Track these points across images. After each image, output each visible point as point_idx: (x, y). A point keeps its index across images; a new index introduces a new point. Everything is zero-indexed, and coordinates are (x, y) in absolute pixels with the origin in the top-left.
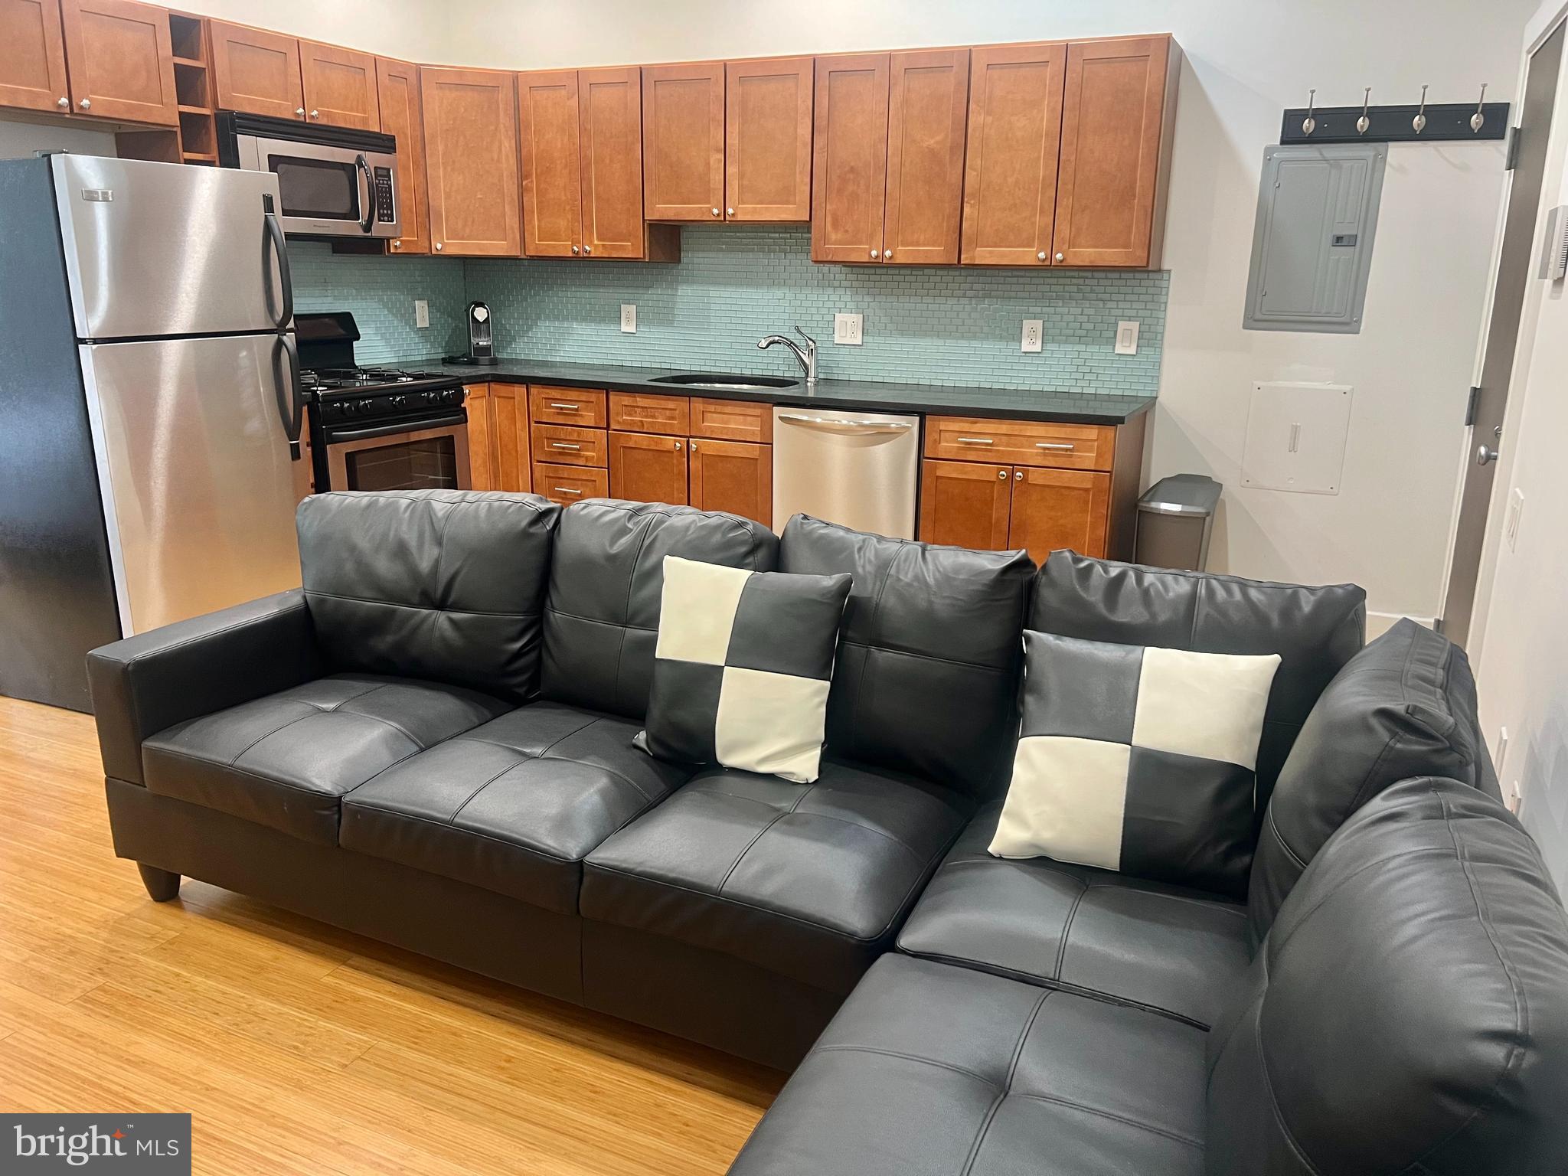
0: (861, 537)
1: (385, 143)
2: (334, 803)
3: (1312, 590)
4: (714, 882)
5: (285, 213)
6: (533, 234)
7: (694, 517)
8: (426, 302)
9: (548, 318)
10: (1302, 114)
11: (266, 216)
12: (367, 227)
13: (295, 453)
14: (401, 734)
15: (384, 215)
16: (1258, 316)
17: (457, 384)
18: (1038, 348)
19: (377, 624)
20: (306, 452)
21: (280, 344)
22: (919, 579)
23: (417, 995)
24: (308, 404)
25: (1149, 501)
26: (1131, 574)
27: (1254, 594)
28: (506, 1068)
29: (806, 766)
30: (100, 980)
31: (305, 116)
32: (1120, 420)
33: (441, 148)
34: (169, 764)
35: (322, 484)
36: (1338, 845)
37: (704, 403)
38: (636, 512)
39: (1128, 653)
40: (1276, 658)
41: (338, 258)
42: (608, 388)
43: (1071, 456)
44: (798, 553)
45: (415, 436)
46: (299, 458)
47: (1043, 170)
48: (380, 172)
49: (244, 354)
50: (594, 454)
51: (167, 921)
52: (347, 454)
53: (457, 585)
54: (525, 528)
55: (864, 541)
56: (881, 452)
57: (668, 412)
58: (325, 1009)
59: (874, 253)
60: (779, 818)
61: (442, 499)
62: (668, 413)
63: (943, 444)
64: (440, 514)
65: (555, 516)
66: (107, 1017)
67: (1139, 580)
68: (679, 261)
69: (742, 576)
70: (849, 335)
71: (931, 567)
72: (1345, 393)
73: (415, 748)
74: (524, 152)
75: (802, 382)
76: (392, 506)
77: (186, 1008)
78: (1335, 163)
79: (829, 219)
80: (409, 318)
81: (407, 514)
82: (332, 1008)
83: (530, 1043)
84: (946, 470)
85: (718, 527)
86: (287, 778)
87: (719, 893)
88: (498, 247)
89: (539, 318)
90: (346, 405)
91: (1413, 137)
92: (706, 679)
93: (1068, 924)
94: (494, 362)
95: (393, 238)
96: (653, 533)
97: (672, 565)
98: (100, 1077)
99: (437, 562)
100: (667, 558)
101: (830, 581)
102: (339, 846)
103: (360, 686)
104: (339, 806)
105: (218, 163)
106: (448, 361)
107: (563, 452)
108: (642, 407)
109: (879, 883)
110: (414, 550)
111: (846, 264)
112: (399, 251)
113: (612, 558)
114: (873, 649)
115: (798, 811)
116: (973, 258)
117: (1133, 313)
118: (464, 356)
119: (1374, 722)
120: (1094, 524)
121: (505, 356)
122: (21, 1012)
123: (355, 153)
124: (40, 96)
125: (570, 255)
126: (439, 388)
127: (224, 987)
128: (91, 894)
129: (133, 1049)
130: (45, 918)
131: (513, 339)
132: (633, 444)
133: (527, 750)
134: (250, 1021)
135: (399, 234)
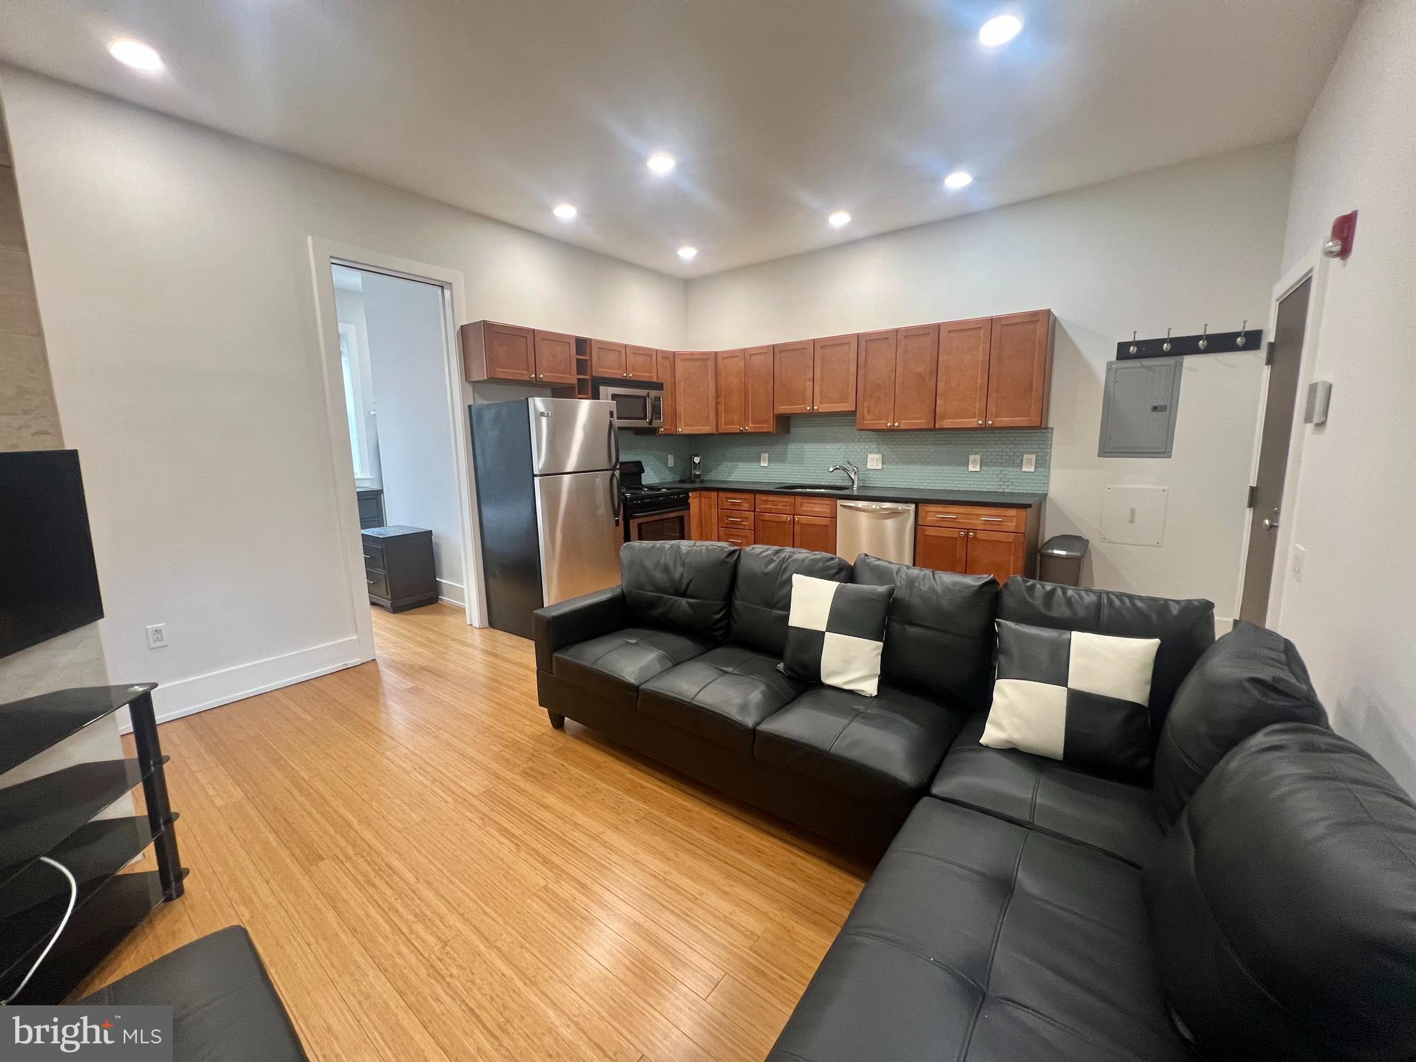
0: (897, 566)
1: (659, 386)
2: (634, 689)
3: (1177, 602)
4: (826, 747)
5: (618, 418)
6: (722, 423)
7: (807, 555)
8: (673, 455)
9: (727, 461)
10: (1129, 344)
11: (610, 419)
12: (651, 423)
13: (617, 523)
14: (664, 657)
15: (657, 417)
16: (1107, 450)
17: (686, 492)
18: (978, 469)
19: (652, 604)
20: (621, 523)
21: (613, 475)
22: (932, 589)
24: (623, 502)
25: (1047, 549)
26: (1059, 591)
27: (1139, 603)
28: (713, 831)
29: (870, 687)
30: (531, 764)
31: (627, 377)
32: (1029, 506)
33: (682, 386)
34: (564, 664)
35: (627, 538)
36: (1235, 762)
37: (801, 498)
38: (777, 552)
39: (1062, 634)
40: (1157, 641)
41: (637, 437)
42: (756, 492)
43: (1000, 525)
44: (863, 573)
45: (666, 516)
46: (618, 526)
47: (980, 380)
48: (656, 399)
49: (598, 480)
50: (748, 524)
51: (560, 739)
52: (639, 523)
53: (691, 587)
54: (724, 559)
55: (899, 568)
56: (890, 524)
58: (628, 791)
59: (889, 424)
60: (856, 714)
61: (685, 545)
62: (784, 504)
63: (929, 518)
64: (684, 552)
65: (738, 553)
66: (533, 782)
67: (1064, 592)
68: (789, 432)
69: (833, 586)
70: (875, 464)
71: (939, 582)
72: (1164, 491)
73: (671, 664)
74: (719, 387)
75: (851, 488)
76: (662, 548)
77: (566, 782)
78: (1149, 368)
79: (865, 409)
80: (665, 463)
81: (669, 552)
82: (631, 790)
83: (725, 820)
84: (930, 532)
85: (820, 560)
87: (828, 753)
88: (706, 429)
89: (722, 461)
90: (639, 502)
91: (1198, 351)
92: (816, 638)
93: (1035, 790)
94: (702, 482)
95: (660, 427)
96: (786, 562)
97: (797, 579)
98: (529, 812)
99: (682, 575)
100: (794, 575)
101: (882, 589)
102: (638, 709)
103: (647, 632)
104: (638, 691)
105: (591, 398)
106: (682, 481)
107: (733, 523)
108: (771, 501)
109: (916, 755)
110: (672, 569)
111: (873, 430)
112: (663, 433)
113: (766, 574)
114: (907, 627)
115: (869, 711)
116: (942, 425)
117: (1032, 450)
118: (688, 479)
119: (1248, 685)
120: (1015, 560)
121: (707, 479)
122: (497, 776)
123: (647, 391)
124: (524, 374)
125: (739, 431)
126: (678, 494)
127: (583, 774)
128: (528, 723)
129: (545, 800)
130: (508, 731)
131: (711, 471)
132: (766, 519)
133: (725, 669)
134: (595, 792)
135: (663, 425)
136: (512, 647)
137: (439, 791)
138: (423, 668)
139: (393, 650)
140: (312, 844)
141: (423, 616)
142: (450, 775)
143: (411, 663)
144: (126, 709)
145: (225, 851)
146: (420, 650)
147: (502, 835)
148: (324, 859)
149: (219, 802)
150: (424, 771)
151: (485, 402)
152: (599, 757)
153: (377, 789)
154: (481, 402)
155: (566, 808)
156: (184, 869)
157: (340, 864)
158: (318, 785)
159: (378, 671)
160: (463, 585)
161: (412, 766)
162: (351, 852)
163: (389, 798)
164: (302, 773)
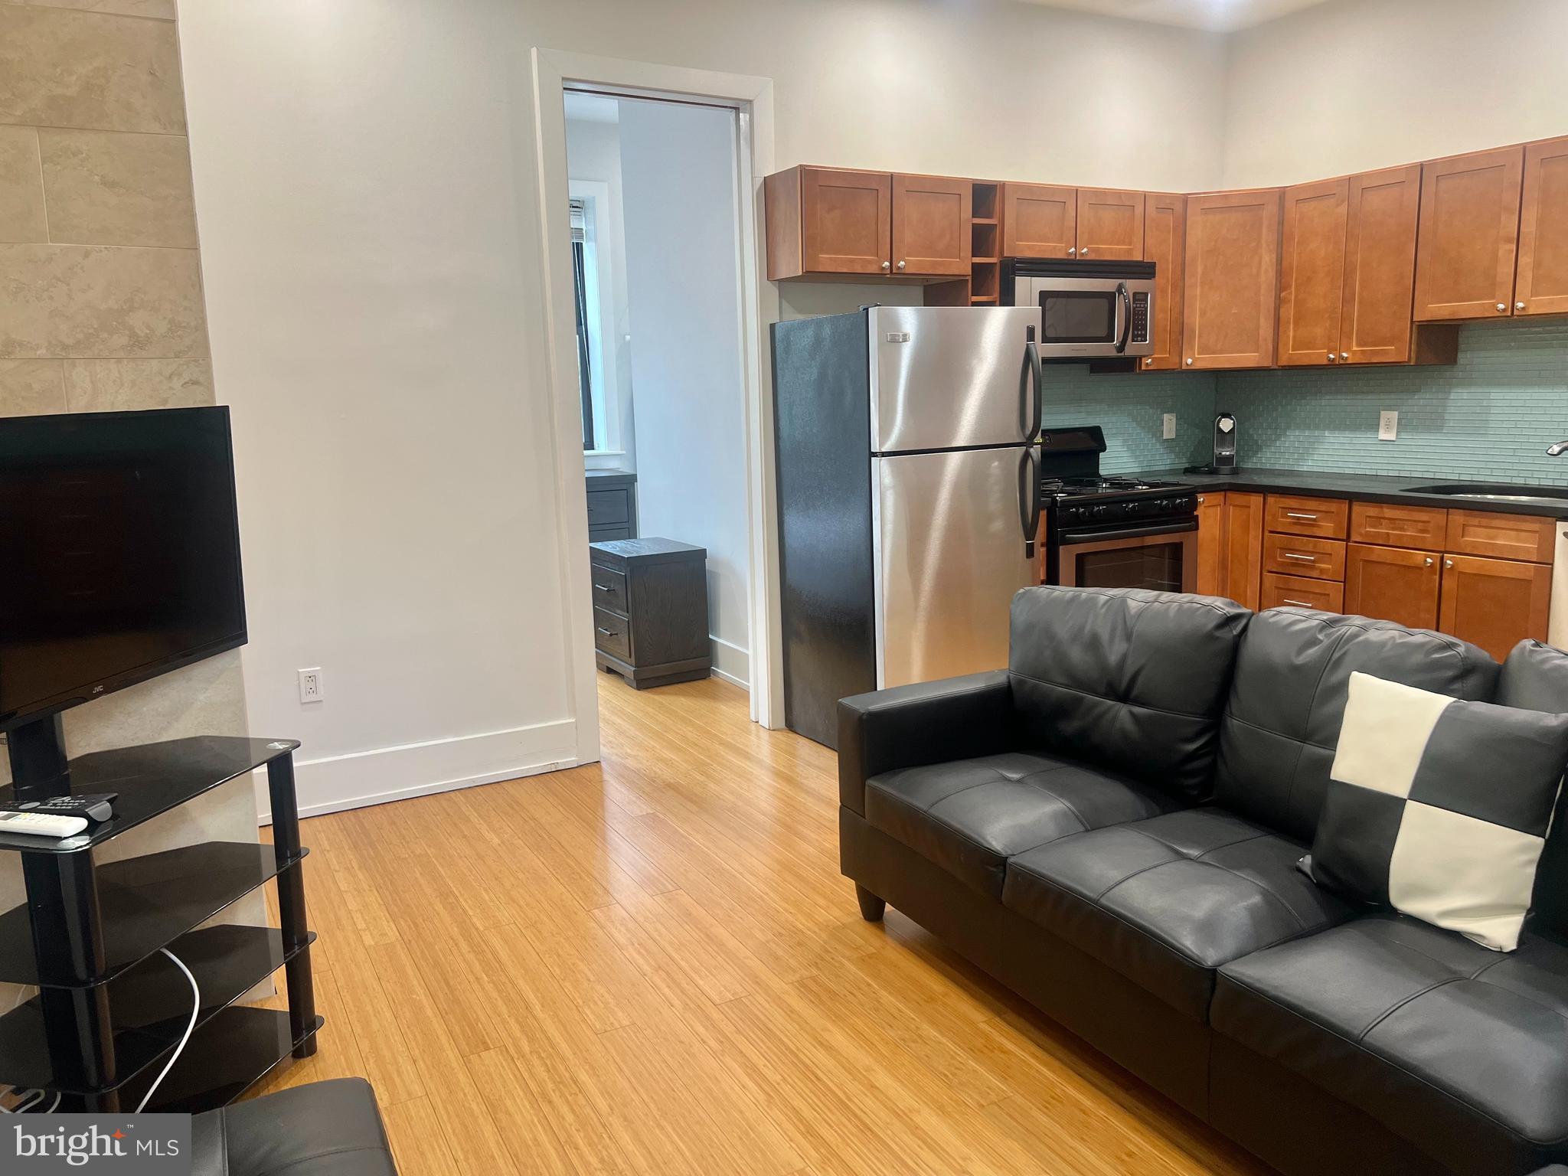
1: (1145, 270)
2: (998, 861)
4: (1357, 1028)
5: (1046, 341)
6: (1287, 344)
7: (1396, 633)
8: (1175, 414)
9: (1298, 427)
11: (1027, 344)
12: (1121, 348)
13: (1030, 552)
14: (1070, 813)
15: (1138, 336)
17: (1191, 494)
19: (1064, 709)
20: (1041, 552)
21: (1027, 456)
23: (1057, 1064)
24: (1047, 508)
29: (1501, 931)
30: (815, 972)
31: (1076, 254)
33: (1200, 270)
35: (1052, 579)
37: (1465, 515)
38: (1330, 624)
41: (1092, 377)
42: (1352, 498)
45: (1142, 541)
46: (1033, 556)
48: (1138, 297)
49: (996, 464)
50: (1330, 567)
51: (871, 938)
52: (1078, 556)
53: (1140, 681)
54: (1210, 631)
57: (1420, 524)
58: (976, 1051)
61: (1137, 598)
62: (1420, 526)
64: (1133, 611)
65: (1244, 622)
66: (813, 1003)
68: (1455, 363)
69: (1442, 702)
73: (1082, 829)
74: (1285, 264)
76: (1092, 601)
77: (869, 1014)
80: (1156, 431)
81: (1103, 610)
82: (982, 1052)
83: (1154, 1146)
85: (1421, 646)
86: (967, 831)
87: (1360, 1041)
88: (1249, 358)
89: (1289, 428)
90: (1081, 510)
92: (1386, 811)
94: (1235, 472)
95: (1144, 356)
96: (1344, 647)
97: (1362, 684)
98: (798, 1049)
99: (1124, 658)
100: (1355, 674)
102: (1001, 903)
103: (1044, 762)
104: (1005, 866)
105: (998, 303)
106: (1188, 470)
107: (1296, 563)
108: (1389, 519)
110: (1106, 644)
112: (1150, 368)
113: (1296, 669)
115: (1483, 978)
118: (1206, 466)
121: (1250, 466)
122: (756, 980)
123: (1116, 282)
124: (869, 262)
125: (1325, 362)
126: (1171, 496)
127: (901, 1006)
128: (822, 902)
129: (826, 1035)
130: (787, 911)
131: (1260, 448)
132: (1374, 558)
133: (1185, 851)
134: (914, 1041)
135: (1151, 353)
136: (818, 768)
137: (663, 986)
138: (669, 786)
139: (629, 751)
140: (477, 1025)
141: (683, 699)
142: (683, 963)
143: (653, 775)
144: (264, 769)
145: (369, 1008)
146: (668, 754)
147: (749, 1075)
148: (490, 1049)
149: (368, 940)
150: (646, 950)
151: (800, 317)
152: (934, 983)
153: (574, 964)
154: (794, 317)
155: (862, 1058)
156: (318, 1016)
157: (510, 1061)
158: (496, 942)
159: (602, 781)
160: (747, 648)
161: (629, 939)
162: (526, 1047)
163: (589, 980)
164: (475, 920)
